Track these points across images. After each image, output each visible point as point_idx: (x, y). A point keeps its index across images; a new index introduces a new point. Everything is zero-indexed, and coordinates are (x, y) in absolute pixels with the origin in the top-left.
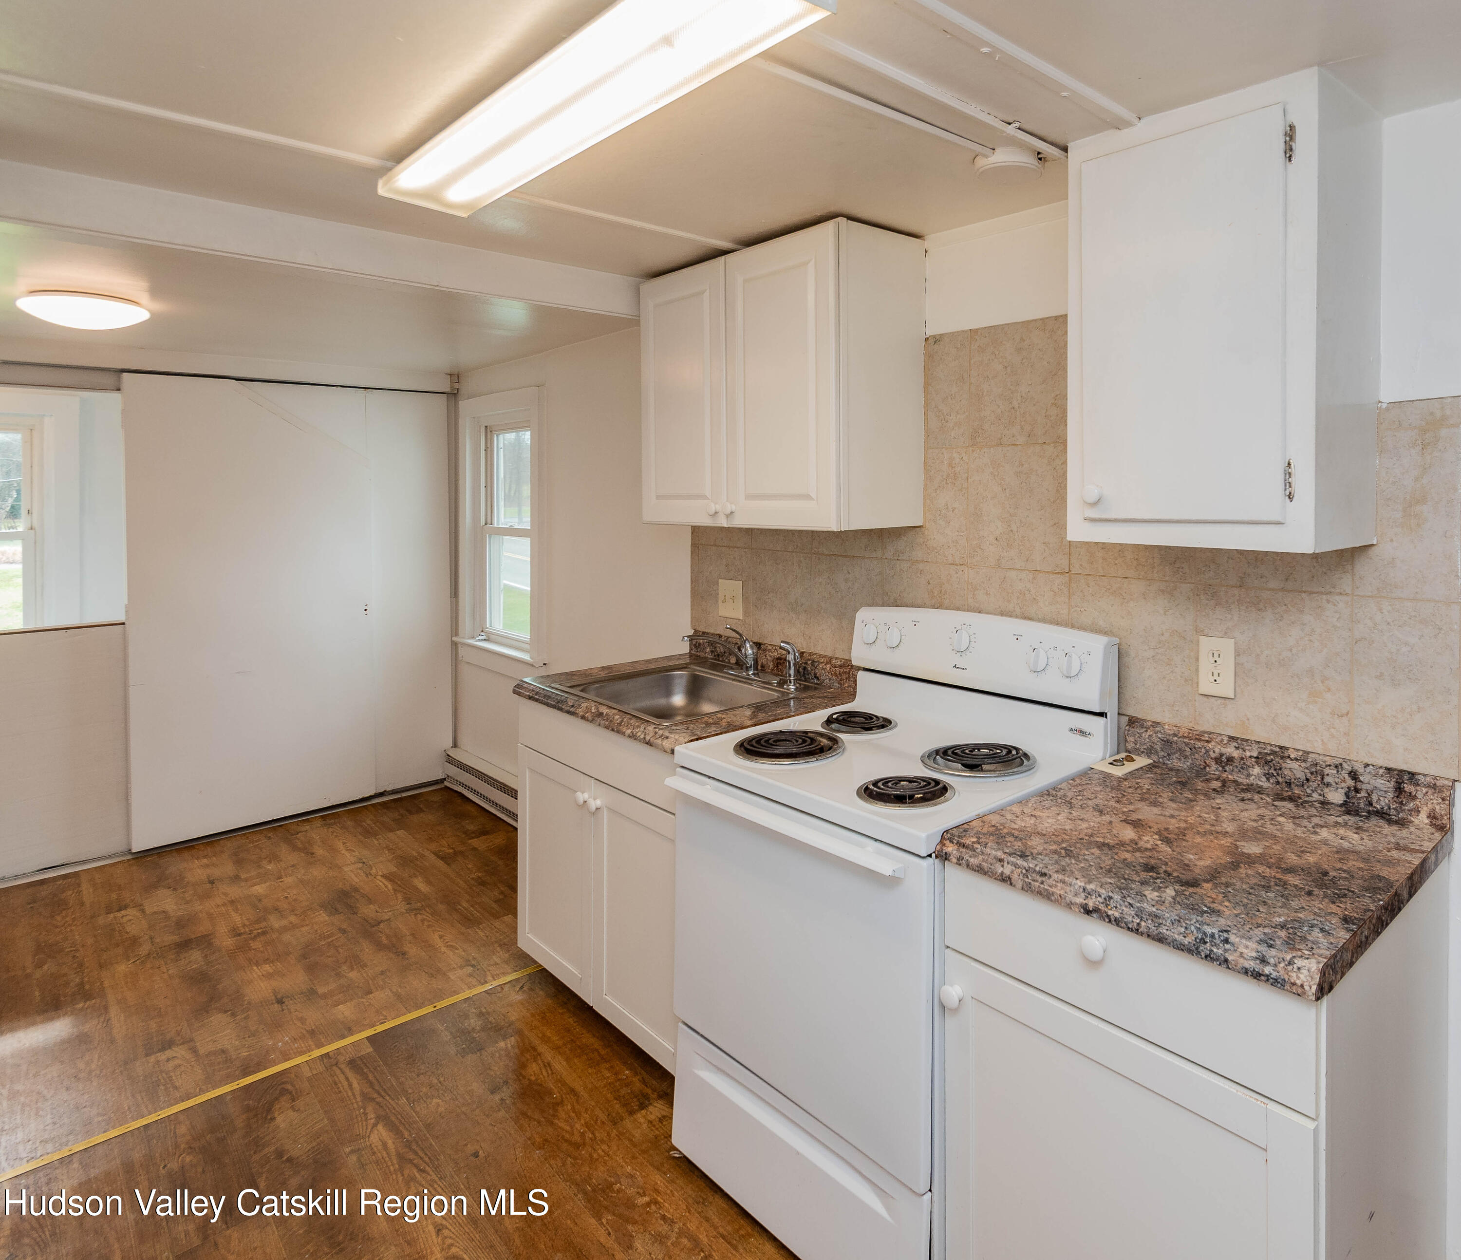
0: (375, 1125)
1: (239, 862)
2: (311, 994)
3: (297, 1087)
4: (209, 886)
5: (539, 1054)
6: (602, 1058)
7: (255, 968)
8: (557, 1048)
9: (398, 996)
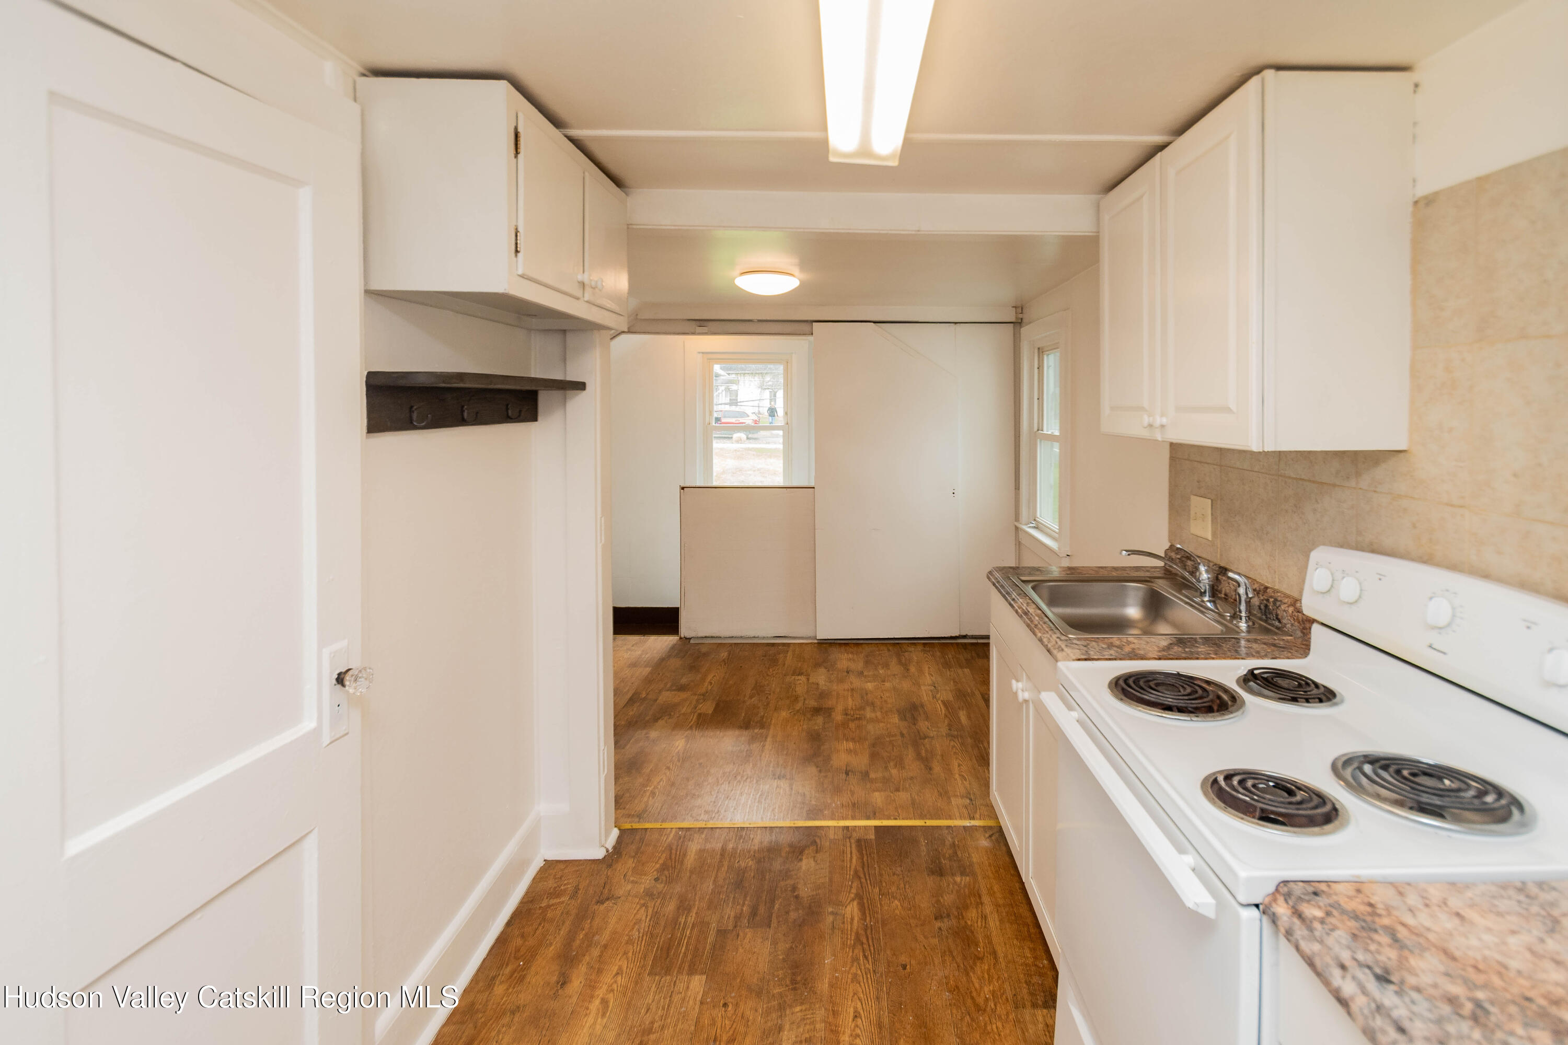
0: (853, 900)
1: (867, 663)
2: (865, 775)
3: (822, 843)
4: (846, 674)
5: (982, 904)
6: (1030, 936)
7: (845, 742)
8: (997, 906)
9: (913, 803)
